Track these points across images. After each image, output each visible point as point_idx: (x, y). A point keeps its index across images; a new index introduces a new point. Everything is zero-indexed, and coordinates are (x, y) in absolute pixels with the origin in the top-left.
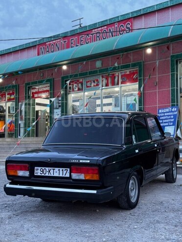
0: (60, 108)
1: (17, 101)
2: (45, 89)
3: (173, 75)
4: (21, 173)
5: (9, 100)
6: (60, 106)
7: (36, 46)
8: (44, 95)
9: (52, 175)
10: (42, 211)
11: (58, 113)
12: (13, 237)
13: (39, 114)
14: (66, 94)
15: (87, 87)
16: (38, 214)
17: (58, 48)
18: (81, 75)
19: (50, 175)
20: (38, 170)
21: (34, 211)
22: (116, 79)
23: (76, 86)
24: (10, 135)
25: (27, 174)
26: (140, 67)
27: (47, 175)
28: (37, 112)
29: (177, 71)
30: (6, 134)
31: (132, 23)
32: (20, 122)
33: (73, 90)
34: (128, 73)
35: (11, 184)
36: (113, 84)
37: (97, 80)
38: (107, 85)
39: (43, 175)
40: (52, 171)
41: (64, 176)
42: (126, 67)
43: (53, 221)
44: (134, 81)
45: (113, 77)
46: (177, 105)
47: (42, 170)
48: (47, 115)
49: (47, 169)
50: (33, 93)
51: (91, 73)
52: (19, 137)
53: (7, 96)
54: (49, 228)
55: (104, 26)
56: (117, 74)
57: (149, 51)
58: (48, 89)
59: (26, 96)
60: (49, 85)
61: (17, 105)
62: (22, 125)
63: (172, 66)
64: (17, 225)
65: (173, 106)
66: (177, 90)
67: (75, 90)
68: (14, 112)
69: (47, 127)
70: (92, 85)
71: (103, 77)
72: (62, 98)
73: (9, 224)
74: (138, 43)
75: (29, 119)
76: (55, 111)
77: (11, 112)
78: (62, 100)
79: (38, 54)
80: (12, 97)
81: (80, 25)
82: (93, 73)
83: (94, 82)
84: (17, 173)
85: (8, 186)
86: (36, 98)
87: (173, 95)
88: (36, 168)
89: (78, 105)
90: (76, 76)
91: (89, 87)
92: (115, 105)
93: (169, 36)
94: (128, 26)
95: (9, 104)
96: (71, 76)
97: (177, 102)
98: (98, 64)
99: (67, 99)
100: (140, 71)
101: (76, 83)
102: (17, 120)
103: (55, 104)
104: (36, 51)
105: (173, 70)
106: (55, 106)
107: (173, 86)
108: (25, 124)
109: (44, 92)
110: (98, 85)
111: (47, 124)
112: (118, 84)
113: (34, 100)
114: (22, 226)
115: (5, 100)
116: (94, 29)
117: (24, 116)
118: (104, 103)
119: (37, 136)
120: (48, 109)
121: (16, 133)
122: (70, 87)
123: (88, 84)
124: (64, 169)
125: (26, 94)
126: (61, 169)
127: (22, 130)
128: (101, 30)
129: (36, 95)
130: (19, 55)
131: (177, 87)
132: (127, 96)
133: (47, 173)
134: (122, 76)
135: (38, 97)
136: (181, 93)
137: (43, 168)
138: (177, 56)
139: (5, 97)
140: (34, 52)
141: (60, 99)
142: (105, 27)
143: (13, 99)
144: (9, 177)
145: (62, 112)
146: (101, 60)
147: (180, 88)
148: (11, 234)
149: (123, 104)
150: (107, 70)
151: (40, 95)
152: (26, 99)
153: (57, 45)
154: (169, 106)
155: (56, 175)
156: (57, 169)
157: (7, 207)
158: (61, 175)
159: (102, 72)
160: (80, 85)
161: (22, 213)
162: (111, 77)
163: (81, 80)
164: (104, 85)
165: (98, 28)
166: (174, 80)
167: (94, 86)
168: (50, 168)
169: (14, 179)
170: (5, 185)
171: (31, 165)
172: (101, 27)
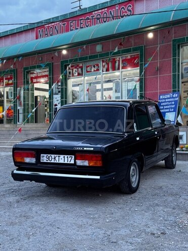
0: (60, 93)
1: (16, 86)
2: (44, 74)
3: (174, 60)
4: (27, 160)
5: (7, 85)
6: (59, 92)
7: (34, 28)
8: (42, 80)
9: (58, 162)
10: (48, 196)
11: (57, 99)
12: (23, 219)
13: (39, 100)
14: (66, 79)
15: (87, 72)
16: (45, 199)
17: (57, 31)
18: (81, 59)
19: (55, 162)
20: (44, 157)
21: (41, 196)
22: (117, 64)
23: (76, 71)
24: (9, 121)
25: (33, 160)
26: (141, 52)
27: (53, 161)
28: (36, 97)
29: (179, 56)
30: (5, 119)
31: (133, 6)
32: (18, 108)
33: (73, 75)
34: (129, 57)
35: (17, 170)
36: (114, 69)
37: (98, 65)
38: (107, 70)
39: (49, 161)
40: (57, 158)
41: (69, 162)
42: (128, 51)
43: (59, 204)
44: (135, 66)
45: (114, 62)
46: (178, 91)
47: (47, 157)
48: (46, 100)
49: (53, 156)
50: (32, 78)
51: (90, 57)
52: (18, 123)
53: (5, 81)
54: (56, 211)
55: (104, 8)
56: (118, 59)
57: (151, 35)
58: (47, 73)
59: (24, 81)
60: (48, 69)
61: (15, 90)
62: (21, 111)
63: (174, 50)
64: (26, 208)
65: (174, 92)
66: (179, 75)
67: (75, 75)
68: (13, 97)
69: (46, 113)
70: (92, 70)
71: (103, 62)
72: (62, 83)
73: (18, 207)
74: (139, 27)
75: (28, 104)
76: (55, 96)
77: (10, 97)
78: (62, 85)
79: (37, 38)
80: (11, 82)
81: (80, 6)
82: (94, 57)
83: (94, 67)
84: (24, 160)
85: (15, 172)
86: (35, 83)
87: (174, 81)
88: (42, 155)
89: (78, 90)
90: (76, 60)
91: (89, 72)
92: (116, 91)
93: (171, 20)
94: (130, 8)
95: (7, 89)
96: (71, 61)
97: (179, 88)
98: (99, 48)
99: (66, 85)
100: (141, 55)
101: (76, 68)
102: (15, 106)
103: (54, 89)
104: (34, 35)
105: (174, 55)
106: (54, 92)
107: (174, 71)
108: (24, 110)
109: (43, 77)
110: (98, 70)
111: (46, 110)
112: (119, 69)
113: (33, 86)
114: (30, 209)
115: (3, 85)
116: (94, 11)
117: (22, 102)
118: (104, 88)
119: (36, 122)
120: (47, 94)
121: (14, 119)
122: (70, 72)
123: (89, 69)
124: (69, 156)
125: (24, 79)
126: (66, 156)
127: (21, 116)
128: (102, 13)
129: (35, 80)
130: (17, 38)
131: (179, 72)
132: (128, 81)
133: (53, 160)
134: (123, 61)
135: (37, 82)
136: (182, 78)
137: (49, 155)
138: (179, 41)
139: (3, 82)
140: (32, 35)
141: (60, 84)
142: (106, 9)
143: (12, 84)
144: (16, 163)
145: (62, 97)
146: (101, 44)
147: (182, 73)
148: (21, 216)
149: (123, 89)
150: (107, 54)
151: (39, 80)
152: (24, 84)
153: (56, 28)
154: (170, 92)
155: (62, 161)
156: (62, 156)
157: (13, 192)
158: (66, 162)
159: (102, 56)
160: (80, 70)
161: (29, 197)
162: (111, 62)
163: (81, 65)
164: (105, 70)
165: (98, 10)
166: (176, 65)
167: (95, 71)
168: (55, 155)
169: (20, 166)
170: (13, 172)
171: (37, 152)
172: (102, 9)
